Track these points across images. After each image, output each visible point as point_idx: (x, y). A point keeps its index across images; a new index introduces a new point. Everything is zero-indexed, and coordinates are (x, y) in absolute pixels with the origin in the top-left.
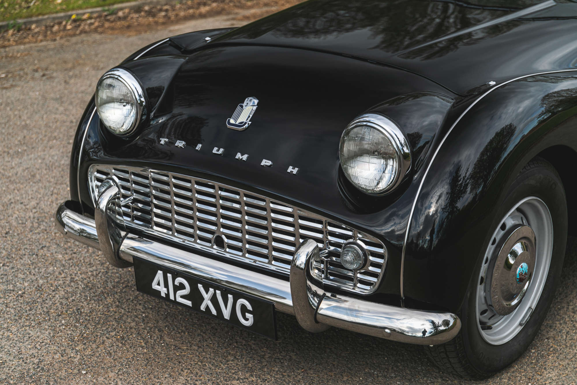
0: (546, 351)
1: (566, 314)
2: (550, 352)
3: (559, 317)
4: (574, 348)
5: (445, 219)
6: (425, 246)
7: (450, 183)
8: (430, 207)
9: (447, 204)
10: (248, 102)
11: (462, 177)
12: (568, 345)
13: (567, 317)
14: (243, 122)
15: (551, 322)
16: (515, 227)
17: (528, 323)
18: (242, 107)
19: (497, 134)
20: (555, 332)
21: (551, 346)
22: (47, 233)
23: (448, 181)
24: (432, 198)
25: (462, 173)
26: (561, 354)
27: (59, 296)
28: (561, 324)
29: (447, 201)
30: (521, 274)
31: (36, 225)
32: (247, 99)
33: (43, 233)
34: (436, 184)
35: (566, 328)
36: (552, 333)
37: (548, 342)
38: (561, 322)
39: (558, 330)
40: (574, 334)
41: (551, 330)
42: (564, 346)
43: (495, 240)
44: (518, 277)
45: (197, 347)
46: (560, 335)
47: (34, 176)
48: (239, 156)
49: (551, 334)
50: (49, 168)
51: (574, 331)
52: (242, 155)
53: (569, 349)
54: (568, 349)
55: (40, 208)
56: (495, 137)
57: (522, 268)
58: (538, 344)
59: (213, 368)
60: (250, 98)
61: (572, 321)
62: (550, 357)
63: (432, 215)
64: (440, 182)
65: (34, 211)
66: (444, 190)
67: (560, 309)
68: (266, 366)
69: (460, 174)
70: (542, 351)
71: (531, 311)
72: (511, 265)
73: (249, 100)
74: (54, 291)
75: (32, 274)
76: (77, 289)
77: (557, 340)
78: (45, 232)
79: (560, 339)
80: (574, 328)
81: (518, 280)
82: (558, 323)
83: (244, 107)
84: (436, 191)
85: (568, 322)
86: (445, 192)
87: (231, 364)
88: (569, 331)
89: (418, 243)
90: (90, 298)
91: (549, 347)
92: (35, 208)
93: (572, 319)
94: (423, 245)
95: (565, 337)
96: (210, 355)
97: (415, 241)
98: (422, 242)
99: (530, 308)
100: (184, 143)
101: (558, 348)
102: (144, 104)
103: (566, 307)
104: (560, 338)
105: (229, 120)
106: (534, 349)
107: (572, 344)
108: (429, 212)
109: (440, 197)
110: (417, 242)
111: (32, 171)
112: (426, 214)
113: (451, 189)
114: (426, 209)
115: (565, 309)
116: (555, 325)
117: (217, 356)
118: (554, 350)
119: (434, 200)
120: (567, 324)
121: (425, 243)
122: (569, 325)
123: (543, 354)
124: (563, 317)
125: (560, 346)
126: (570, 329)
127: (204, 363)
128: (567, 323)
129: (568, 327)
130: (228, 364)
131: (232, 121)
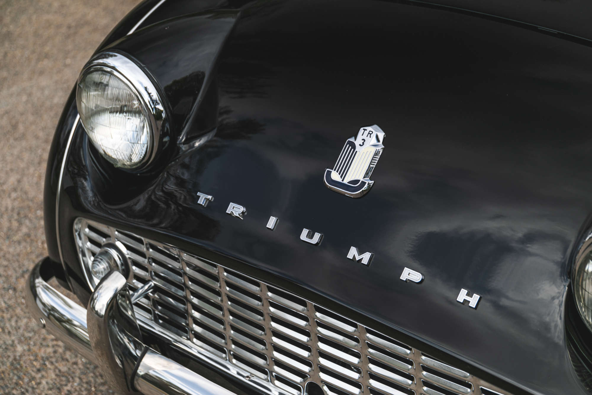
10: (364, 137)
14: (358, 181)
18: (353, 146)
22: (32, 241)
27: (47, 383)
31: (15, 224)
32: (361, 130)
33: (25, 241)
47: (15, 127)
48: (353, 253)
50: (37, 112)
52: (361, 252)
55: (21, 189)
60: (369, 129)
65: (14, 195)
73: (366, 133)
74: (39, 370)
75: (6, 331)
76: (75, 366)
78: (28, 240)
83: (358, 148)
90: (95, 387)
92: (15, 190)
100: (242, 209)
102: (164, 115)
105: (329, 173)
111: (14, 117)
131: (335, 176)
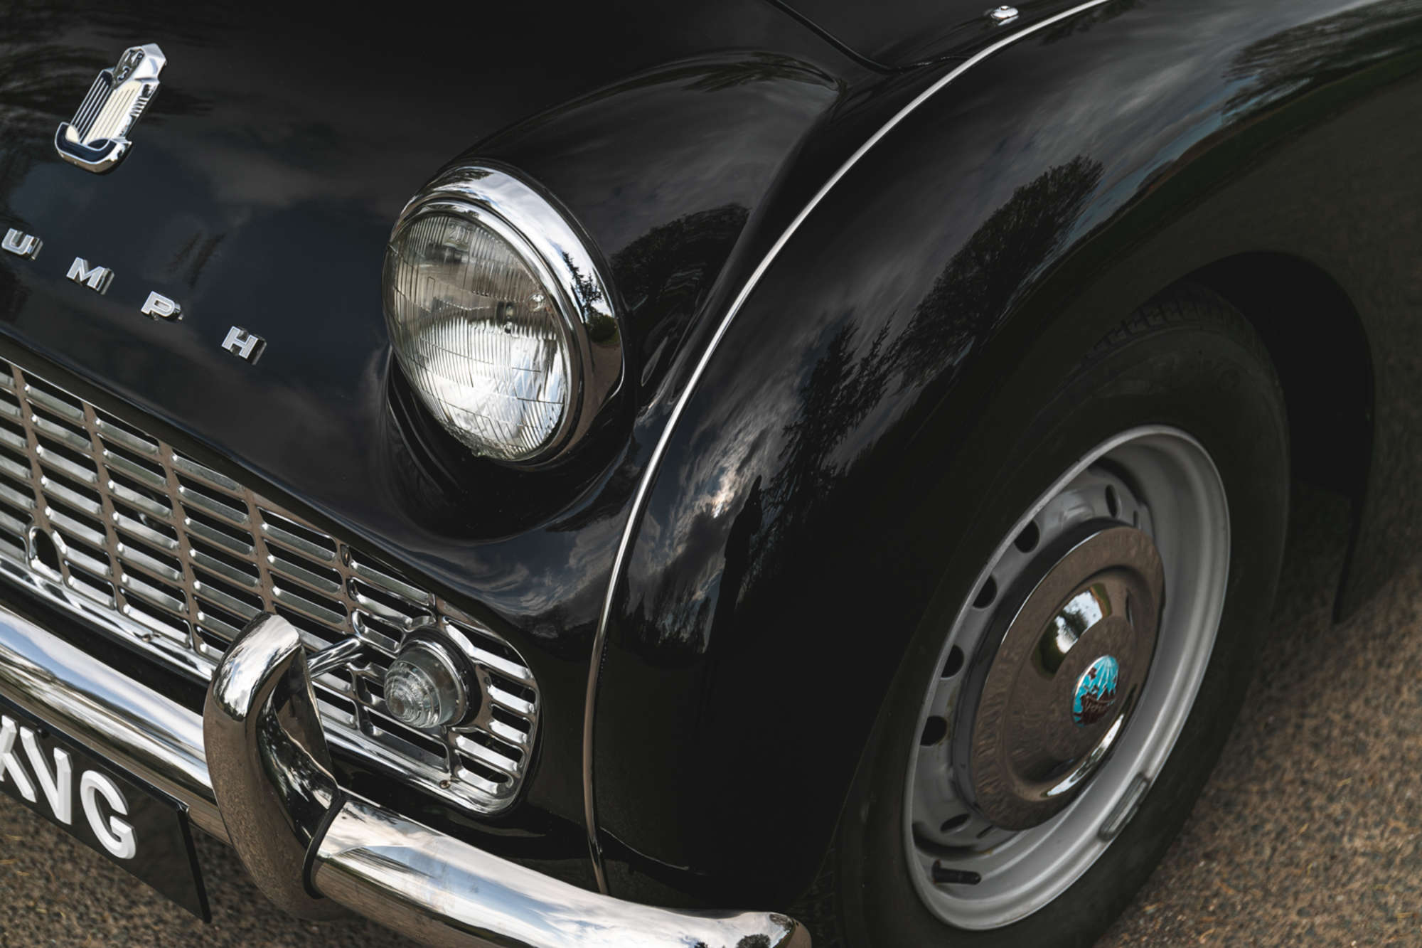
0: (1194, 910)
1: (1287, 750)
2: (1205, 918)
3: (1264, 766)
4: (1290, 902)
5: (772, 526)
6: (685, 635)
7: (803, 391)
8: (714, 488)
9: (781, 473)
11: (857, 360)
12: (1274, 889)
13: (1288, 764)
15: (1232, 784)
16: (1078, 530)
17: (1127, 828)
19: (1022, 194)
20: (1237, 830)
21: (1215, 888)
23: (798, 381)
24: (725, 453)
25: (860, 347)
26: (1241, 926)
28: (1263, 794)
29: (782, 464)
30: (1088, 699)
34: (750, 395)
35: (1278, 813)
36: (1228, 833)
37: (1209, 871)
38: (1268, 785)
39: (1251, 822)
40: (1300, 843)
41: (1230, 819)
42: (1259, 894)
43: (991, 585)
44: (1078, 707)
45: (55, 839)
46: (1252, 843)
49: (1225, 836)
51: (1304, 829)
53: (1274, 906)
54: (1269, 906)
56: (1014, 202)
57: (1093, 677)
58: (1171, 877)
59: (79, 931)
61: (1304, 783)
62: (1202, 940)
63: (721, 516)
64: (768, 383)
66: (774, 419)
67: (1271, 730)
68: (248, 930)
69: (850, 349)
70: (1181, 912)
71: (1141, 790)
72: (1060, 657)
77: (1239, 865)
79: (1251, 862)
80: (1304, 815)
81: (1077, 719)
82: (1255, 789)
84: (747, 425)
85: (1289, 789)
86: (778, 428)
87: (142, 916)
88: (1284, 829)
89: (659, 625)
91: (1207, 893)
93: (1307, 776)
94: (679, 632)
95: (1268, 852)
96: (86, 872)
97: (648, 617)
98: (674, 622)
99: (1140, 776)
101: (1238, 898)
103: (1294, 720)
104: (1250, 855)
106: (1157, 900)
107: (1287, 883)
108: (710, 507)
109: (754, 447)
110: (655, 620)
112: (697, 512)
113: (806, 411)
114: (699, 490)
115: (1290, 730)
116: (1242, 798)
117: (105, 882)
118: (1221, 906)
119: (732, 462)
120: (1285, 798)
121: (684, 626)
122: (1293, 801)
123: (1182, 923)
124: (1277, 767)
125: (1246, 890)
126: (1290, 819)
127: (56, 909)
128: (1283, 792)
129: (1285, 810)
130: (130, 917)
